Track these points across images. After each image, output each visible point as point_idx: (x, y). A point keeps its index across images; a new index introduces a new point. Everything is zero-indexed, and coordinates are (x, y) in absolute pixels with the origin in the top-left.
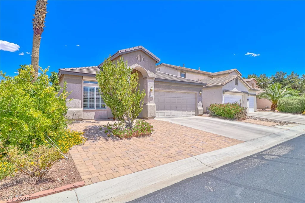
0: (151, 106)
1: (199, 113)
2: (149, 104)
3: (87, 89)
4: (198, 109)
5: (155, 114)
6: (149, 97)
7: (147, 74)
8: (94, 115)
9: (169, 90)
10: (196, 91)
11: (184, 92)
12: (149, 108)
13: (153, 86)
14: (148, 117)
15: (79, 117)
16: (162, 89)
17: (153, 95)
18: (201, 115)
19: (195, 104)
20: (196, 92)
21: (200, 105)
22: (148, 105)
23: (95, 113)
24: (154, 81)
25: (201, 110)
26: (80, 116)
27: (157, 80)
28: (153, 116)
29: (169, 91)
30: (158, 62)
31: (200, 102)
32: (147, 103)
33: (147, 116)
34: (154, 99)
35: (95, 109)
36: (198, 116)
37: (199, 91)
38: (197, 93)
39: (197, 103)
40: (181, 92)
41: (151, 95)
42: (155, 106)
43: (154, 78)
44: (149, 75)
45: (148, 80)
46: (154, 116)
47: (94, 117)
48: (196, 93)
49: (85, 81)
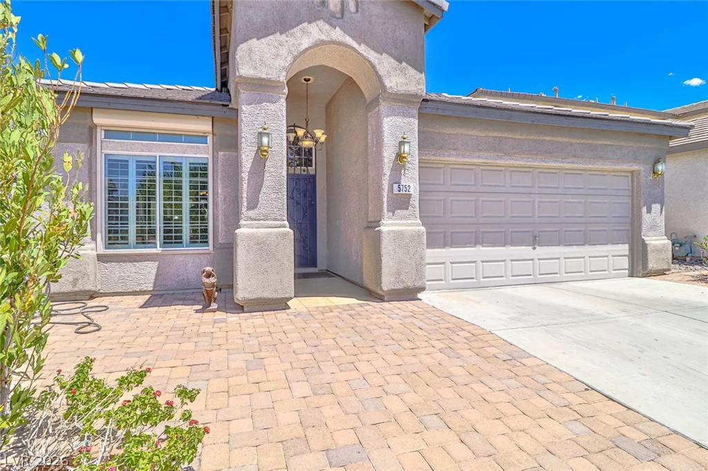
0: (398, 236)
1: (652, 265)
2: (389, 225)
3: (127, 167)
4: (644, 245)
5: (421, 277)
6: (391, 189)
7: (379, 77)
8: (154, 272)
9: (501, 158)
10: (636, 160)
11: (576, 166)
12: (386, 246)
13: (414, 139)
14: (385, 288)
15: (74, 286)
16: (464, 156)
17: (411, 182)
18: (661, 273)
19: (629, 220)
20: (635, 167)
21: (653, 228)
22: (383, 228)
23: (157, 263)
24: (416, 112)
25: (659, 250)
26: (80, 282)
27: (434, 112)
28: (410, 284)
29: (501, 162)
30: (438, 14)
31: (656, 207)
32: (377, 223)
33: (379, 283)
34: (415, 201)
35: (159, 250)
36: (643, 276)
37: (652, 160)
38: (639, 172)
39: (640, 217)
40: (561, 169)
41: (399, 183)
42: (419, 234)
43: (416, 96)
44: (387, 83)
45: (384, 107)
46: (418, 284)
47: (155, 284)
48: (632, 172)
49: (111, 133)
